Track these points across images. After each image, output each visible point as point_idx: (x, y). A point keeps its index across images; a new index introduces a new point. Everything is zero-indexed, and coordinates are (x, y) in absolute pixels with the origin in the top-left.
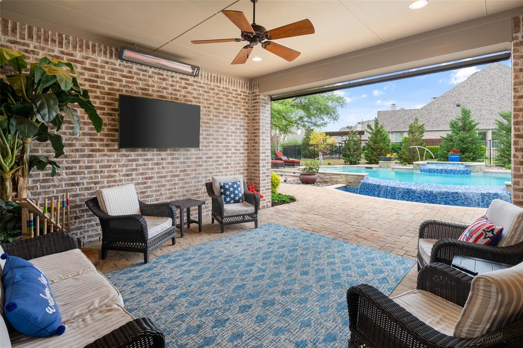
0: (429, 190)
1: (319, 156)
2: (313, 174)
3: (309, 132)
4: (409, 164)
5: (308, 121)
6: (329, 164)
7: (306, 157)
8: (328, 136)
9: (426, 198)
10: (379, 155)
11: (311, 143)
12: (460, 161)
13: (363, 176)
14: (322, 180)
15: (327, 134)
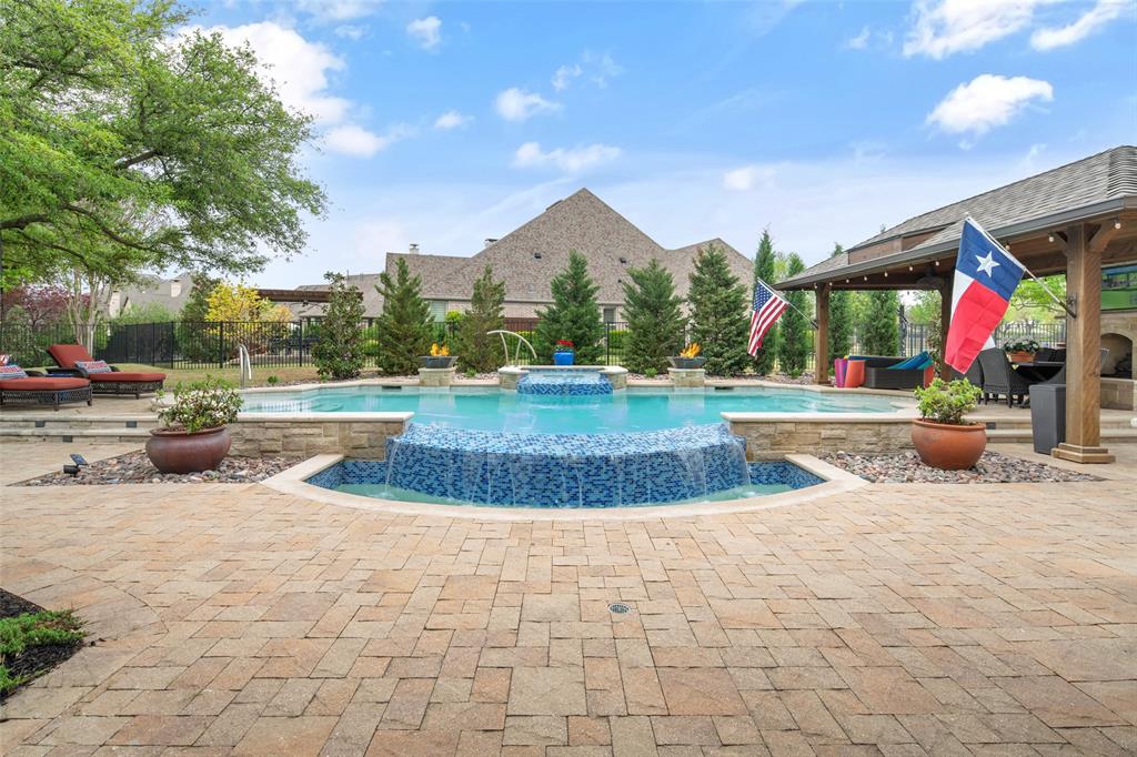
0: (598, 453)
1: (236, 354)
2: (215, 427)
3: (203, 286)
4: (478, 372)
5: (198, 250)
6: (272, 381)
7: (195, 357)
8: (265, 302)
9: (591, 479)
10: (410, 351)
11: (209, 317)
12: (574, 364)
13: (401, 422)
14: (248, 446)
15: (262, 294)
